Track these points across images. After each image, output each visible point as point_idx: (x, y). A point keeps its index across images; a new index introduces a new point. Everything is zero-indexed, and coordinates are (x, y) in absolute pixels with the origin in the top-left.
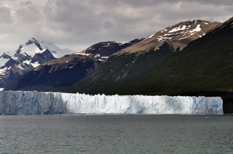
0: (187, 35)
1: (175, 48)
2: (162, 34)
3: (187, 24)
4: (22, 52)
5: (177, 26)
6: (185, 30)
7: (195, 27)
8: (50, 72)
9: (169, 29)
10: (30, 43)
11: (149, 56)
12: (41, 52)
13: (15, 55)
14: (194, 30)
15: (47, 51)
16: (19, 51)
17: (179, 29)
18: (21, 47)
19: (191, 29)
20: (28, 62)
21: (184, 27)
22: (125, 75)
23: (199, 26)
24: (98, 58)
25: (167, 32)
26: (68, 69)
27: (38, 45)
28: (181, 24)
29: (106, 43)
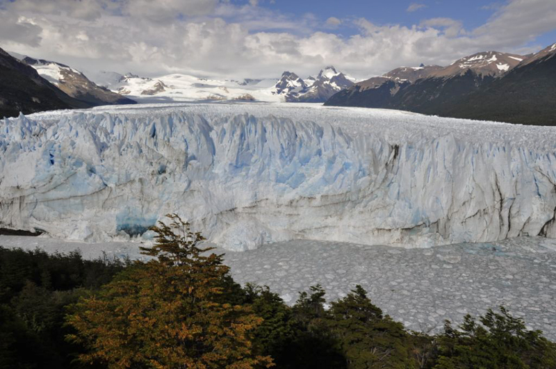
0: (485, 63)
1: (478, 74)
2: (462, 62)
3: (483, 54)
4: (322, 75)
5: (474, 56)
6: (482, 59)
7: (491, 57)
8: (360, 91)
9: (468, 58)
10: (328, 68)
11: (456, 80)
12: (337, 75)
13: (318, 77)
14: (491, 59)
15: (341, 74)
16: (320, 74)
17: (476, 58)
18: (321, 71)
19: (488, 58)
20: (328, 82)
21: (481, 57)
22: (437, 96)
23: (494, 56)
24: (397, 80)
25: (466, 61)
26: (374, 89)
27: (334, 70)
28: (478, 54)
29: (404, 69)
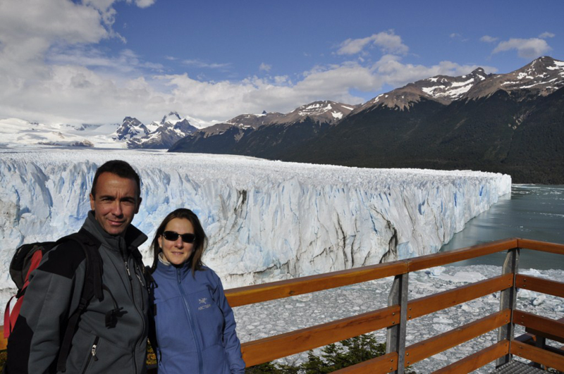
0: (322, 111)
1: (316, 121)
2: (302, 110)
3: (320, 103)
4: (167, 121)
5: (312, 104)
6: (319, 108)
7: (326, 106)
8: (205, 137)
9: (306, 106)
10: (172, 114)
11: (297, 127)
12: (181, 121)
13: (161, 123)
14: (327, 108)
15: (185, 120)
16: (163, 120)
17: (314, 107)
18: (165, 117)
19: (324, 107)
20: (172, 128)
21: (318, 106)
22: (280, 141)
23: (329, 105)
24: (241, 126)
25: (305, 109)
26: (219, 135)
27: (178, 116)
28: (315, 103)
29: (247, 115)
